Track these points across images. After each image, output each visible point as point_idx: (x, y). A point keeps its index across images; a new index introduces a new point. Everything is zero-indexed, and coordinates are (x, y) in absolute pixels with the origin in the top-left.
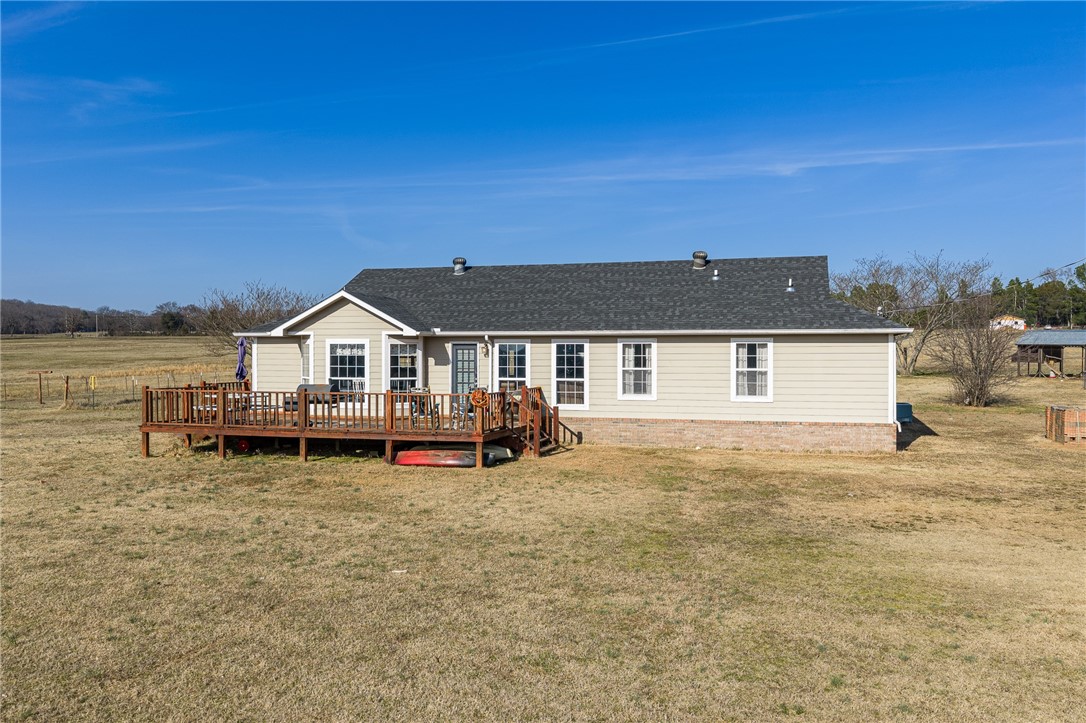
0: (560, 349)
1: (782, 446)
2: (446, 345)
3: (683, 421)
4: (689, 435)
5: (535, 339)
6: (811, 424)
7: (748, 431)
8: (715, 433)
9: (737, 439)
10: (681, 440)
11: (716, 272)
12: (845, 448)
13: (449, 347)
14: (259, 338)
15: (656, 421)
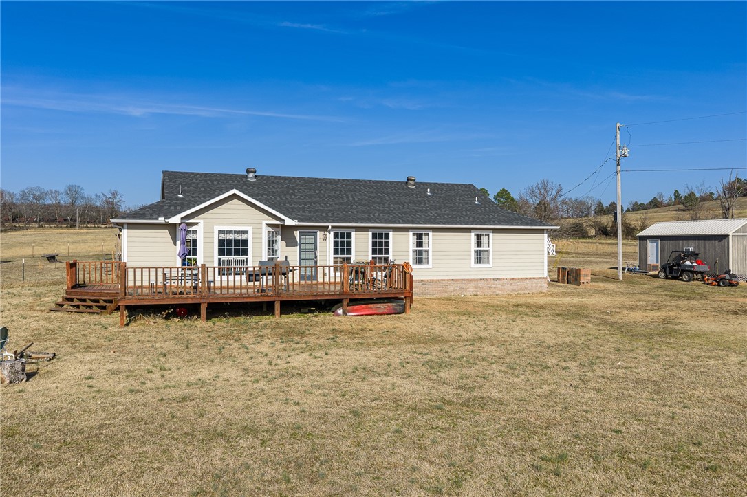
0: (374, 236)
1: (498, 292)
2: (295, 232)
3: (447, 280)
4: (451, 288)
5: (358, 229)
6: (511, 279)
7: (481, 284)
8: (464, 286)
9: (475, 290)
10: (446, 292)
11: (429, 190)
12: (526, 292)
13: (297, 233)
14: (128, 224)
15: (432, 281)
